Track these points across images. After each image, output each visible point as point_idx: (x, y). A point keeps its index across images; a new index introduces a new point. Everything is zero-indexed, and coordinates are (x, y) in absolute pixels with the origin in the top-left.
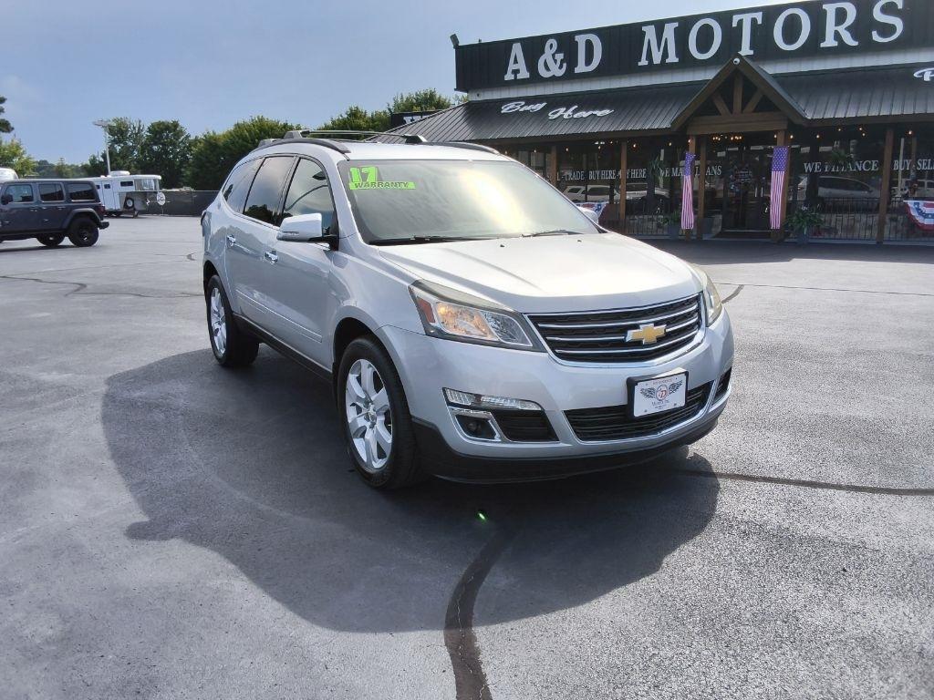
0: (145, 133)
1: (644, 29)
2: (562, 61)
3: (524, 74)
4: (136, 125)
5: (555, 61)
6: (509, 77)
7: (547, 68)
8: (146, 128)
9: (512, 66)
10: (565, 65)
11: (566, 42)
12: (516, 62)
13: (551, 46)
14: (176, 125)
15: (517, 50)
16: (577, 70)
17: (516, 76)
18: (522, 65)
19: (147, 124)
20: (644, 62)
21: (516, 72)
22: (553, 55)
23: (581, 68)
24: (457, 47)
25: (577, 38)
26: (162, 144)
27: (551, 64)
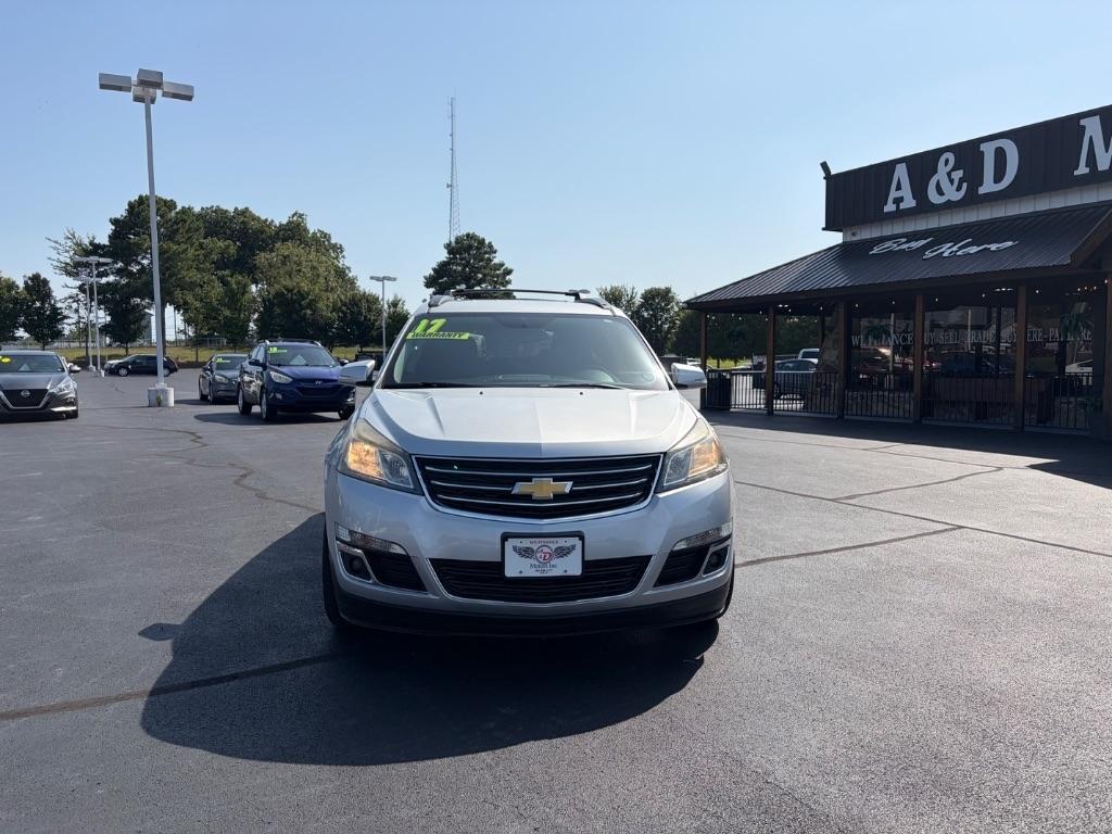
0: (638, 300)
1: (1082, 122)
2: (961, 181)
3: (909, 202)
4: (629, 292)
5: (952, 181)
6: (890, 207)
7: (940, 192)
8: (639, 295)
9: (893, 194)
10: (965, 185)
11: (967, 154)
12: (899, 188)
13: (947, 161)
14: (668, 291)
15: (901, 172)
16: (982, 191)
17: (898, 207)
18: (906, 192)
19: (640, 291)
20: (1082, 170)
21: (898, 201)
22: (949, 174)
23: (988, 186)
24: (829, 177)
25: (983, 147)
26: (652, 310)
27: (946, 186)
